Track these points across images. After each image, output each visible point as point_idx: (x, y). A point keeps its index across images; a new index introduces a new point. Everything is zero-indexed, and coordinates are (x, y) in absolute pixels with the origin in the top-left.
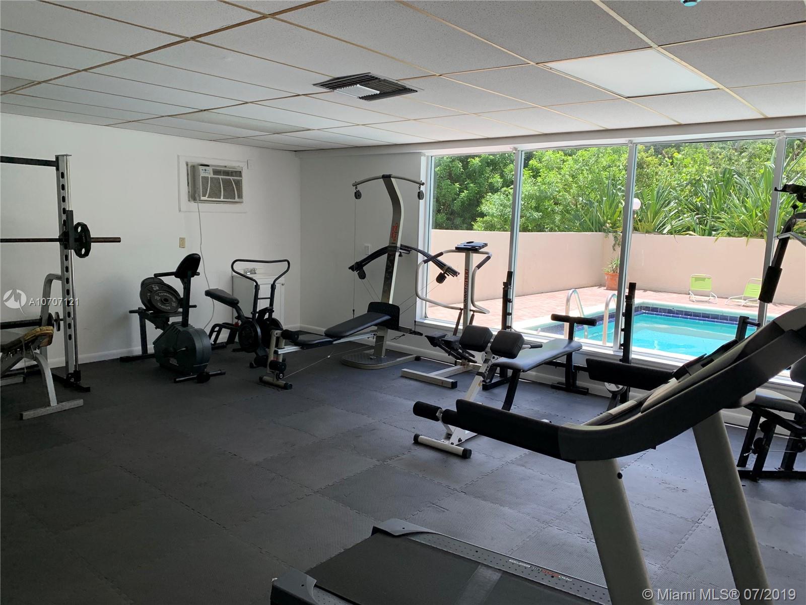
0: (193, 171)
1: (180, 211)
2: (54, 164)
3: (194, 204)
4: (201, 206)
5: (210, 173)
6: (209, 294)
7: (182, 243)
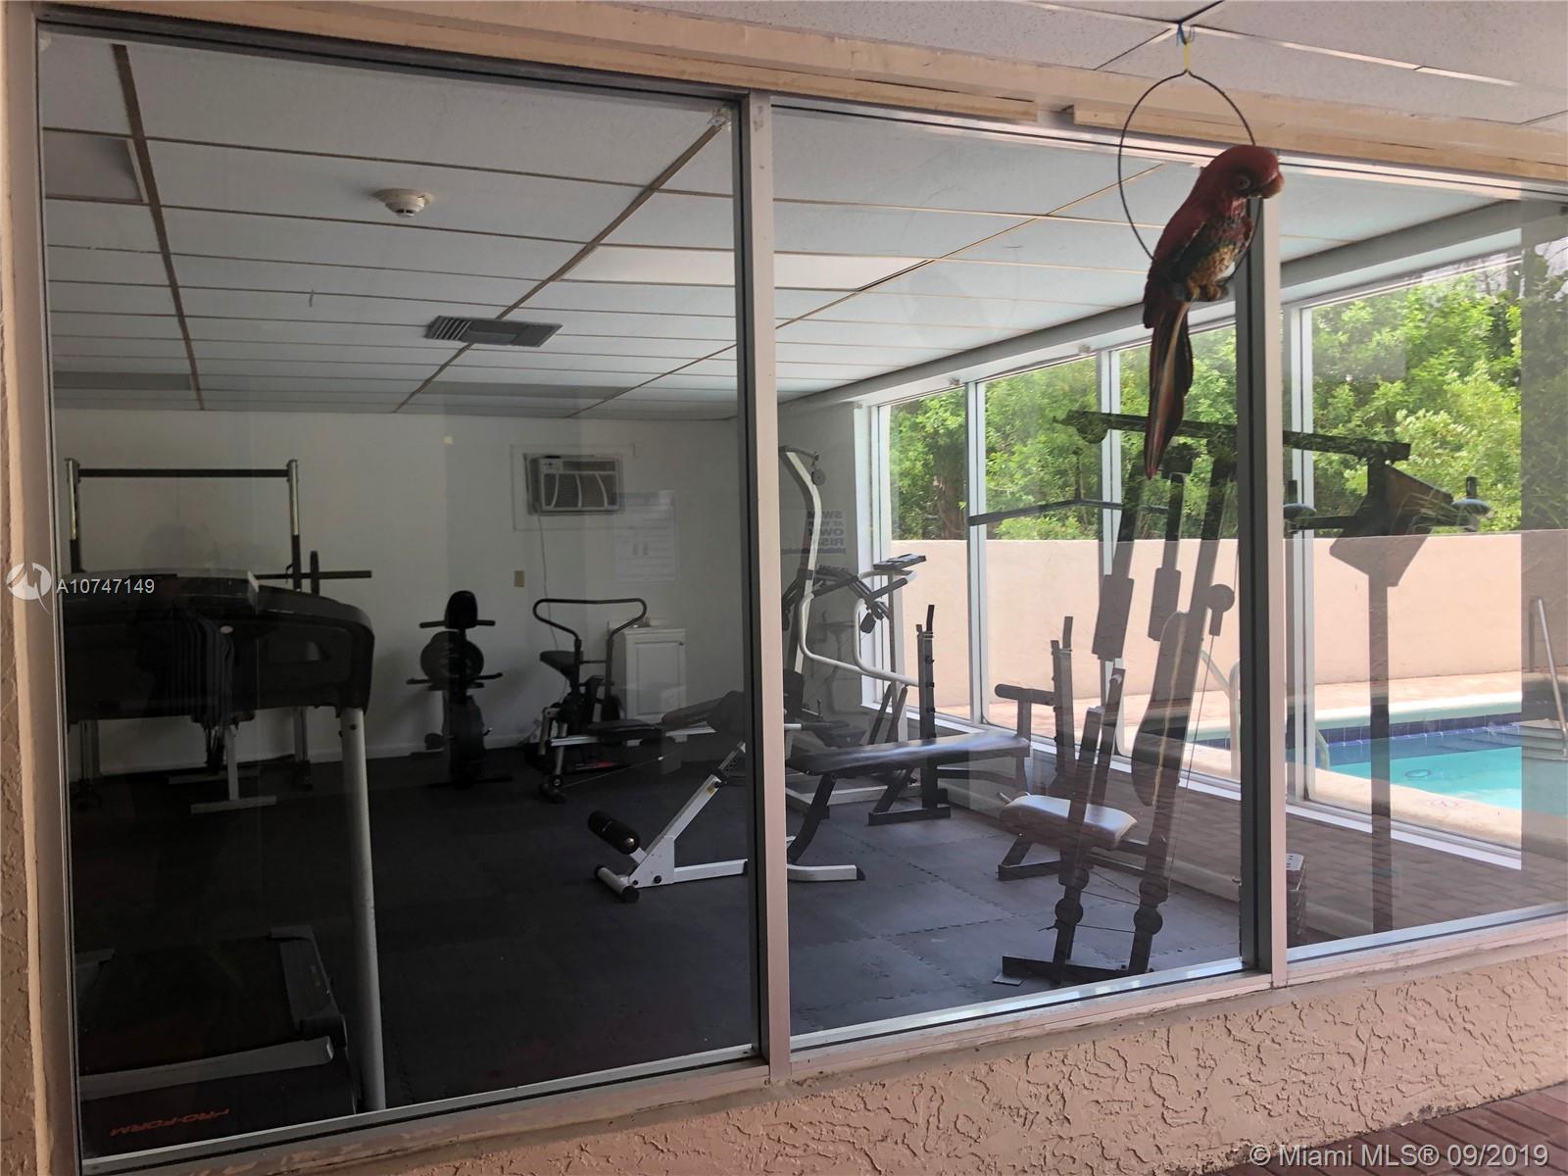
0: (533, 464)
1: (515, 529)
2: (284, 473)
3: (535, 518)
4: (546, 520)
5: (558, 469)
6: (546, 657)
7: (519, 579)
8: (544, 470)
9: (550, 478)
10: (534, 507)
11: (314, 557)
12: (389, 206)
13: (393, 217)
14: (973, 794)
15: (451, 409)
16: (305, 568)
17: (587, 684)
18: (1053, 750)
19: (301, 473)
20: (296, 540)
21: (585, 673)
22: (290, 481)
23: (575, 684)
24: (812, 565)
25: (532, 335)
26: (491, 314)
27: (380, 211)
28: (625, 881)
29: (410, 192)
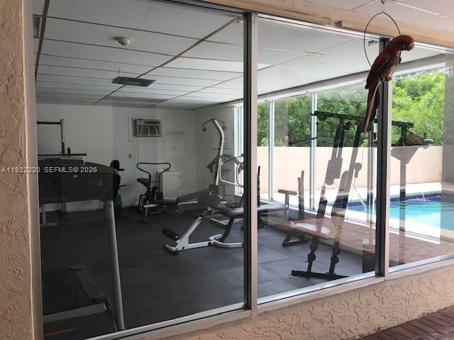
0: (135, 122)
1: (129, 141)
2: (60, 123)
3: (135, 138)
4: (139, 139)
5: (142, 123)
6: (139, 180)
7: (130, 156)
8: (138, 123)
9: (140, 126)
10: (135, 134)
11: (69, 149)
12: (120, 42)
13: (120, 46)
14: (269, 221)
15: (114, 105)
16: (66, 153)
17: (153, 188)
18: (298, 209)
19: (65, 124)
20: (63, 144)
21: (152, 185)
22: (62, 126)
23: (148, 188)
24: (221, 154)
25: (145, 83)
26: (135, 76)
27: (117, 44)
28: (174, 249)
29: (127, 38)
